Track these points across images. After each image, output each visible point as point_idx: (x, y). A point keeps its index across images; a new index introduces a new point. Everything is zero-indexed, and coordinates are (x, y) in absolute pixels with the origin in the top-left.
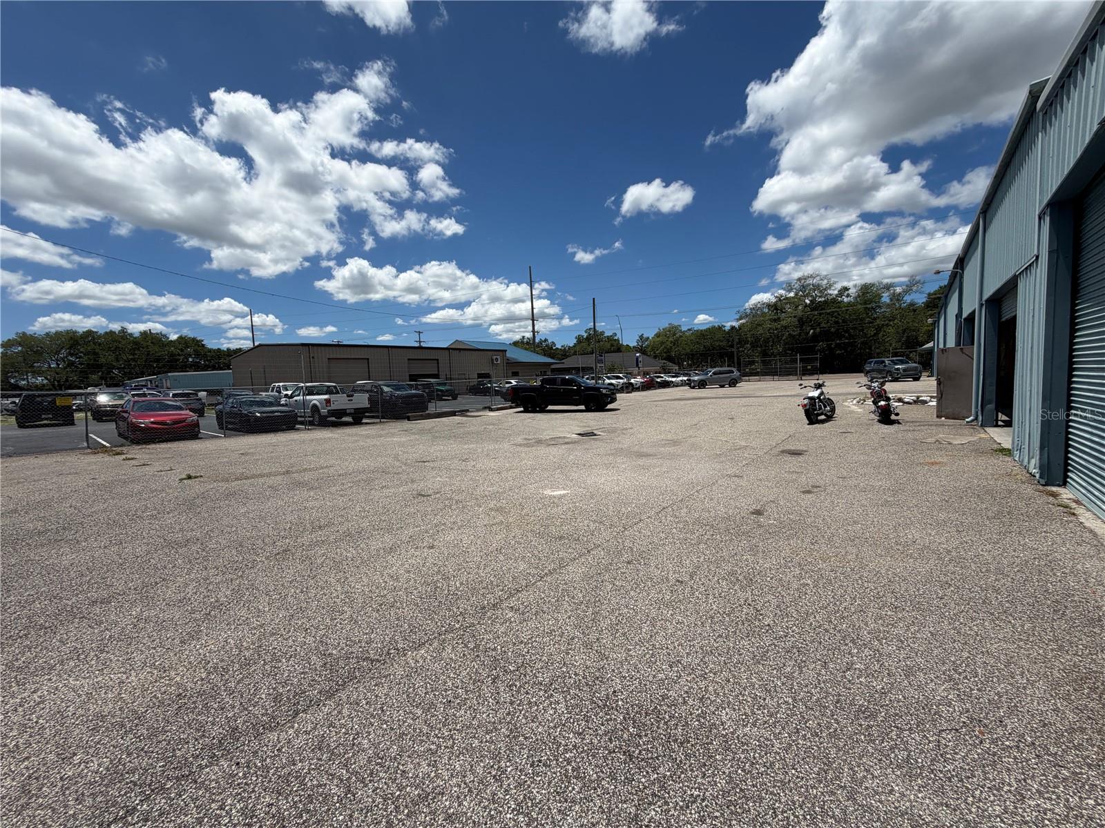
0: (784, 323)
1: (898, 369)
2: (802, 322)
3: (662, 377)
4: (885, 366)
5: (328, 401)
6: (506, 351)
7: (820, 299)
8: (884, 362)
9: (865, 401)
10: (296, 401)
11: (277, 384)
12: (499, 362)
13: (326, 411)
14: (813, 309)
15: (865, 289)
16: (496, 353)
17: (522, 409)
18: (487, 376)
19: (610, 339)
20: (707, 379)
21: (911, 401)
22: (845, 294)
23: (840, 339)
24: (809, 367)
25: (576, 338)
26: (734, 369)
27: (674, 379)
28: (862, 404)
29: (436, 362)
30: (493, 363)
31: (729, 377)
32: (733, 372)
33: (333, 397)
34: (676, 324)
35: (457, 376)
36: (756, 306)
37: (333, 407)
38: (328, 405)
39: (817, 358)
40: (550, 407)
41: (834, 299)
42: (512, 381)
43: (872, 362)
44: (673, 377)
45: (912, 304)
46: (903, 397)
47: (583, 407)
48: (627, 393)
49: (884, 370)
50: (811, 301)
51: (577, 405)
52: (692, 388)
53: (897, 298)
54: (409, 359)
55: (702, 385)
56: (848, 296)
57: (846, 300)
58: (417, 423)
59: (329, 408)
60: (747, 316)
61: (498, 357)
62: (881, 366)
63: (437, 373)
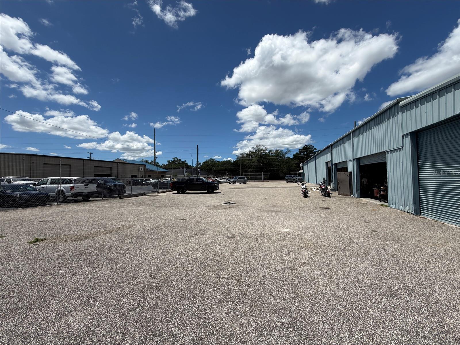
0: (253, 161)
1: (297, 179)
2: (259, 161)
5: (72, 188)
6: (146, 165)
7: (263, 154)
8: (292, 176)
10: (43, 187)
11: (7, 177)
12: (142, 170)
13: (71, 193)
14: (261, 157)
15: (277, 151)
16: (141, 166)
17: (176, 192)
18: (136, 176)
19: (183, 162)
20: (236, 180)
22: (271, 153)
23: (270, 168)
24: (266, 177)
25: (168, 161)
27: (221, 180)
29: (110, 168)
30: (139, 170)
31: (243, 180)
32: (245, 178)
33: (76, 186)
35: (121, 176)
36: (242, 154)
37: (76, 191)
38: (73, 190)
39: (268, 174)
40: (188, 191)
41: (267, 154)
42: (151, 179)
43: (288, 176)
44: (220, 179)
47: (206, 191)
49: (292, 179)
50: (260, 154)
51: (202, 191)
52: (230, 184)
53: (284, 155)
54: (95, 167)
55: (234, 183)
58: (127, 200)
59: (73, 192)
61: (142, 168)
62: (291, 178)
63: (110, 174)
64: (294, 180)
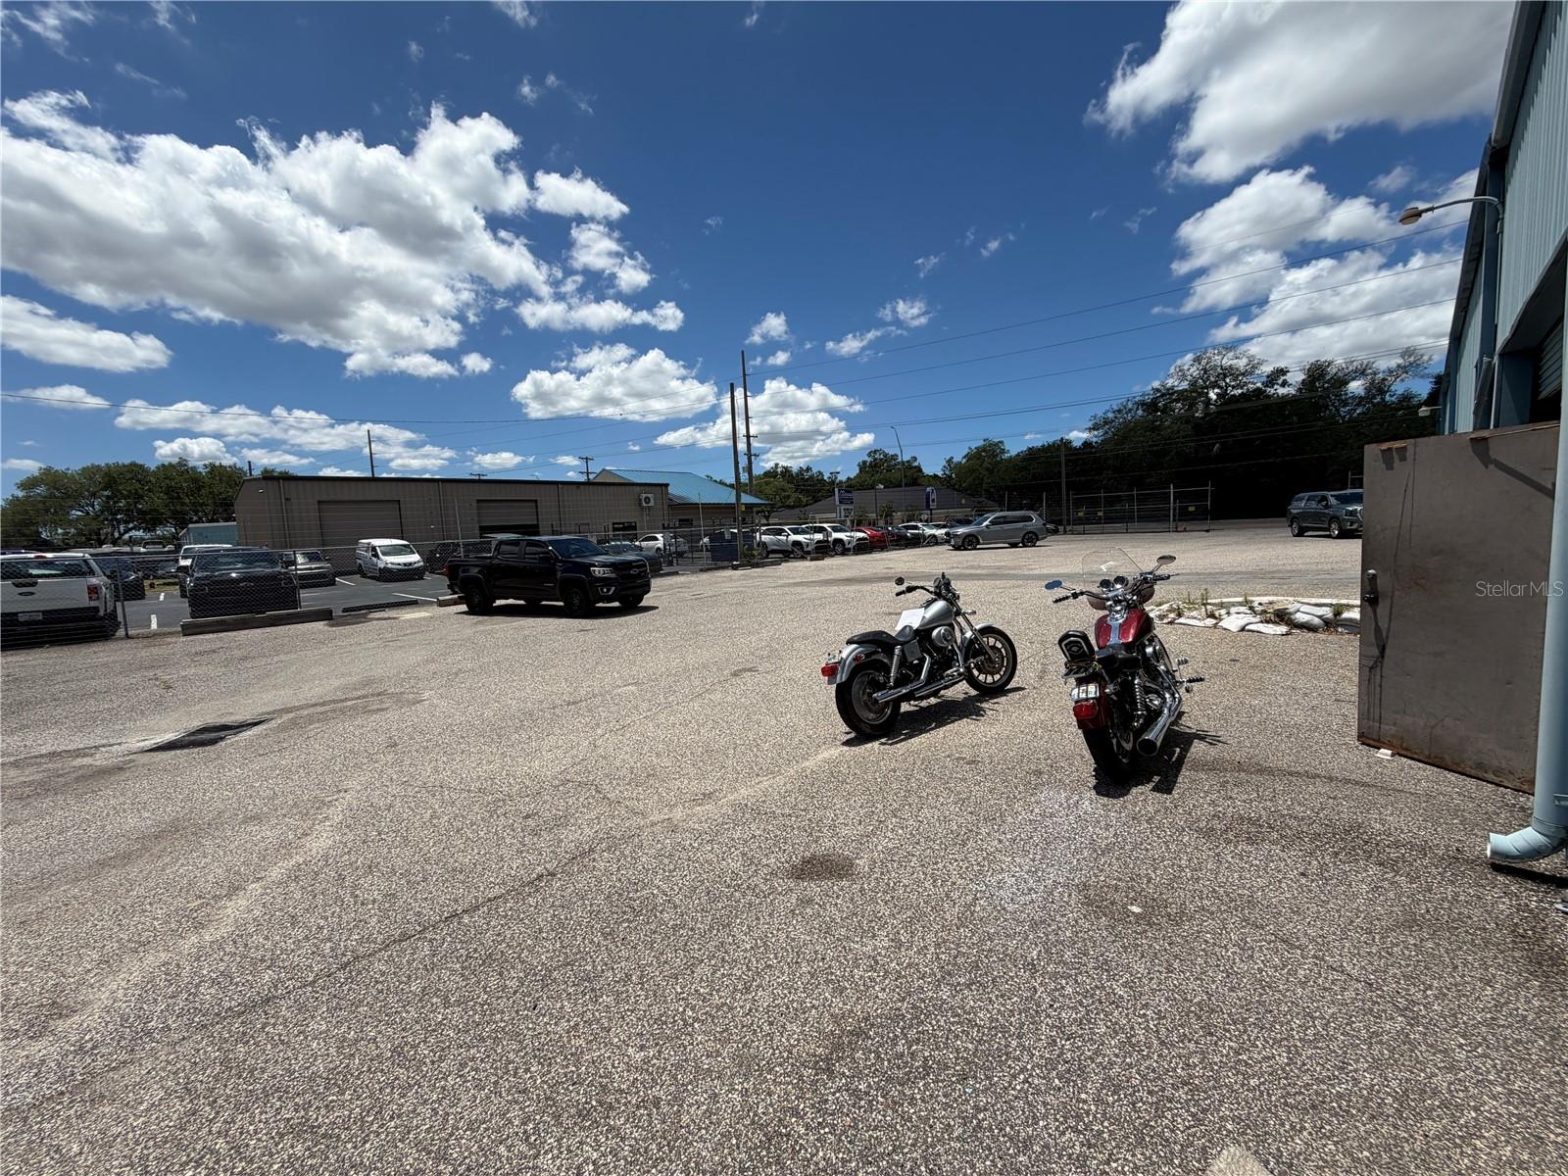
3: (916, 528)
4: (1327, 506)
6: (667, 485)
7: (1235, 392)
8: (1324, 498)
9: (1180, 615)
12: (652, 504)
15: (1317, 373)
16: (647, 488)
18: (630, 527)
20: (979, 532)
21: (1317, 621)
22: (1280, 382)
24: (1192, 509)
26: (1033, 515)
27: (938, 532)
28: (1171, 623)
29: (534, 504)
30: (640, 504)
31: (1022, 528)
32: (1030, 519)
34: (996, 440)
35: (574, 529)
41: (1258, 390)
43: (1304, 498)
45: (1406, 398)
46: (1292, 608)
48: (811, 560)
49: (1325, 515)
50: (1218, 395)
53: (1378, 388)
54: (478, 501)
55: (969, 542)
56: (1284, 384)
57: (1282, 391)
60: (1106, 423)
61: (650, 496)
63: (534, 523)
64: (1334, 518)
